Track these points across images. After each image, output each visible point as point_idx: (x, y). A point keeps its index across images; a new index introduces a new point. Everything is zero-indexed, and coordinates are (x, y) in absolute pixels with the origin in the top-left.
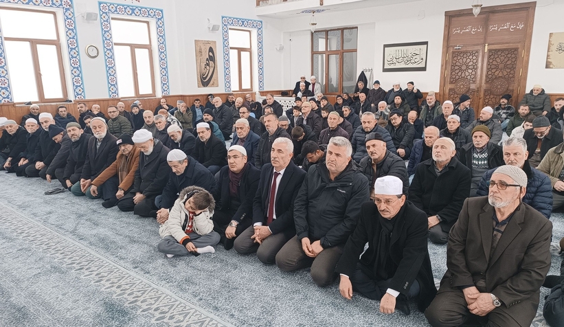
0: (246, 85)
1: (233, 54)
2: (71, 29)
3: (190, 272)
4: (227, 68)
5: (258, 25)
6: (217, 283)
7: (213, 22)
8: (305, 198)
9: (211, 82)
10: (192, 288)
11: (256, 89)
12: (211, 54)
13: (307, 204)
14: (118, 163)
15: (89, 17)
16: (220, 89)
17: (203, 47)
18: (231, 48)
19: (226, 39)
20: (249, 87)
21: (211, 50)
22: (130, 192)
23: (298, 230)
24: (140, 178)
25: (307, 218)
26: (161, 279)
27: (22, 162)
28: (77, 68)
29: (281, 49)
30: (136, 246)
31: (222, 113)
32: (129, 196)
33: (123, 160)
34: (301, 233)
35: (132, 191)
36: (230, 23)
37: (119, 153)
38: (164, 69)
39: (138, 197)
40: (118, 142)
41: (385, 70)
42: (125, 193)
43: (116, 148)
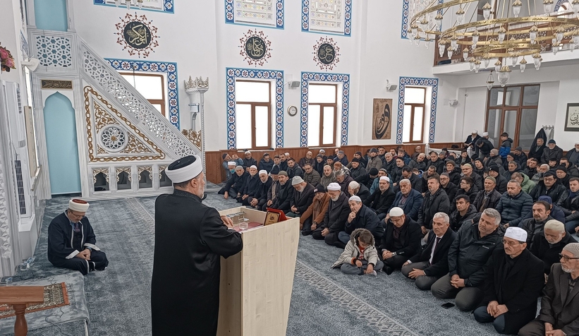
0: (417, 137)
1: (407, 109)
2: (280, 95)
3: (362, 284)
4: (400, 123)
5: (434, 82)
6: (379, 293)
7: (392, 83)
8: (456, 246)
9: (385, 135)
10: (363, 293)
11: (426, 141)
12: (387, 110)
13: (458, 253)
14: (314, 205)
15: (294, 85)
16: (392, 141)
17: (380, 105)
18: (406, 104)
19: (401, 97)
20: (420, 139)
21: (387, 107)
22: (321, 226)
23: (450, 269)
24: (328, 218)
25: (457, 262)
26: (343, 284)
27: (245, 196)
28: (280, 124)
29: (456, 104)
30: (326, 263)
31: (391, 166)
32: (319, 229)
33: (317, 203)
34: (452, 271)
35: (323, 226)
36: (406, 82)
37: (315, 198)
38: (345, 123)
39: (326, 231)
40: (315, 191)
41: (567, 129)
42: (317, 227)
43: (313, 194)
